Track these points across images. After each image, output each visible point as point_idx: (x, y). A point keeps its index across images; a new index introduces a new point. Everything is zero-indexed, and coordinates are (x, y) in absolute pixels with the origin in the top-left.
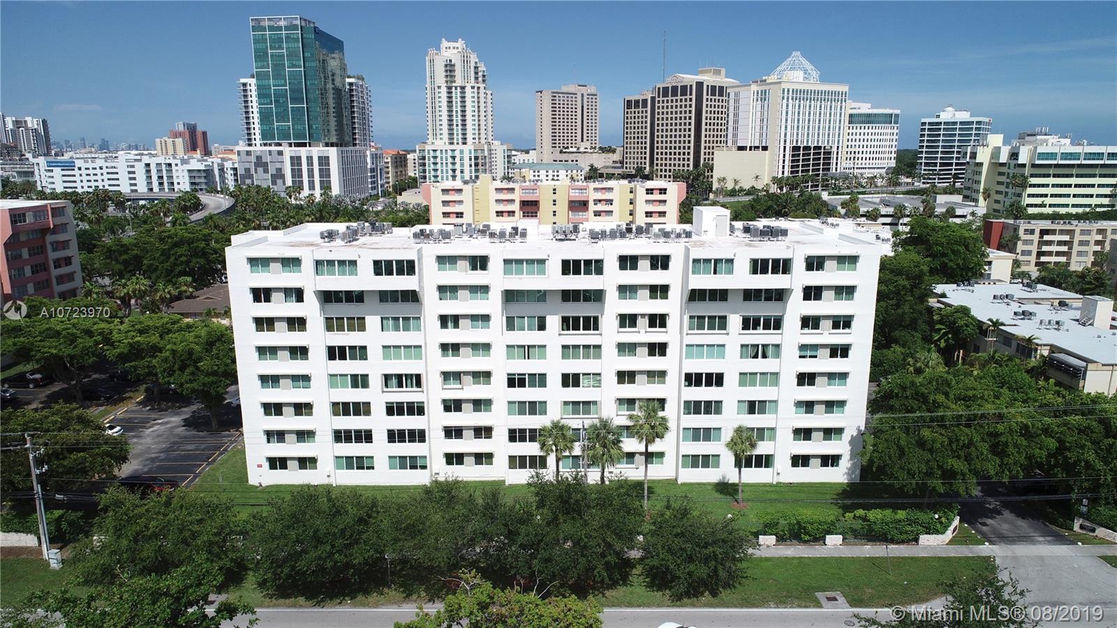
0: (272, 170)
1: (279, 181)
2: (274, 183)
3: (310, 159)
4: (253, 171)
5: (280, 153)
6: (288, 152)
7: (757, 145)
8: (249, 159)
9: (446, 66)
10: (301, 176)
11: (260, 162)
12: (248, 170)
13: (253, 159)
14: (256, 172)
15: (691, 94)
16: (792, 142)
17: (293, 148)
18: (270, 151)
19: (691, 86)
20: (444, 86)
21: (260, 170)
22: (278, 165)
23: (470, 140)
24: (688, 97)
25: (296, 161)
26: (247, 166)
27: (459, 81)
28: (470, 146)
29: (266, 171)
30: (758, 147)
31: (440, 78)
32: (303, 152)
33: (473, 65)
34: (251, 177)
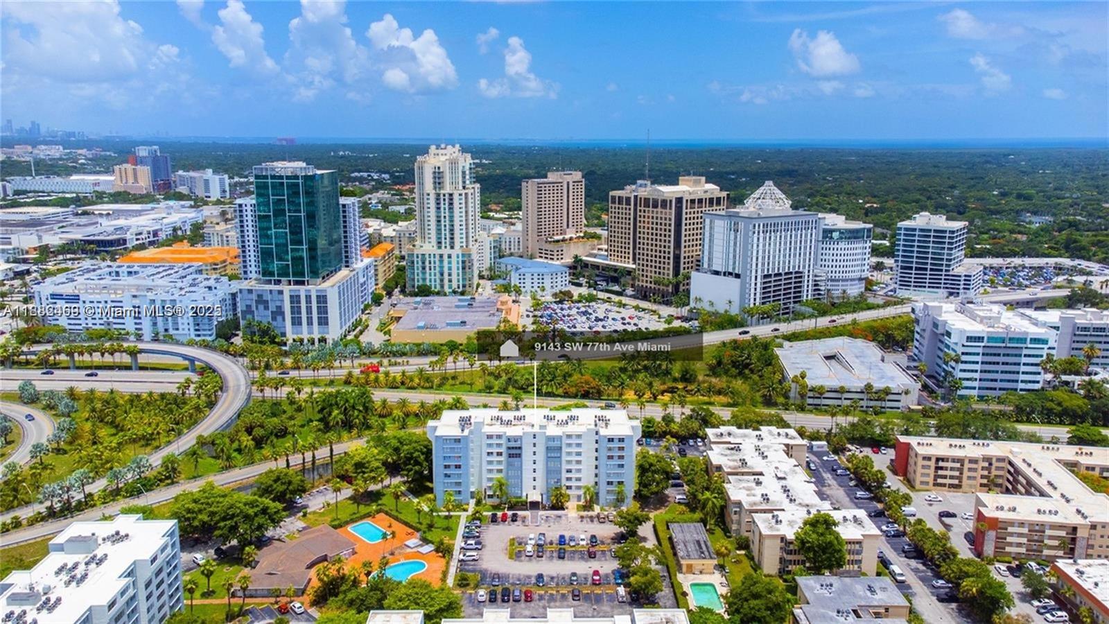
0: (272, 307)
1: (279, 318)
2: (274, 319)
3: (308, 298)
4: (254, 308)
5: (281, 292)
6: (287, 289)
7: (731, 270)
8: (250, 296)
9: (434, 173)
10: (300, 313)
11: (261, 300)
12: (249, 307)
13: (254, 297)
14: (257, 308)
15: (670, 209)
16: (763, 271)
17: (292, 287)
18: (271, 291)
19: (671, 201)
20: (432, 193)
21: (261, 307)
22: (278, 304)
23: (457, 245)
24: (668, 210)
25: (295, 299)
26: (248, 303)
27: (448, 189)
28: (457, 250)
29: (266, 308)
30: (730, 274)
31: (429, 186)
32: (302, 290)
33: (460, 169)
34: (252, 313)
